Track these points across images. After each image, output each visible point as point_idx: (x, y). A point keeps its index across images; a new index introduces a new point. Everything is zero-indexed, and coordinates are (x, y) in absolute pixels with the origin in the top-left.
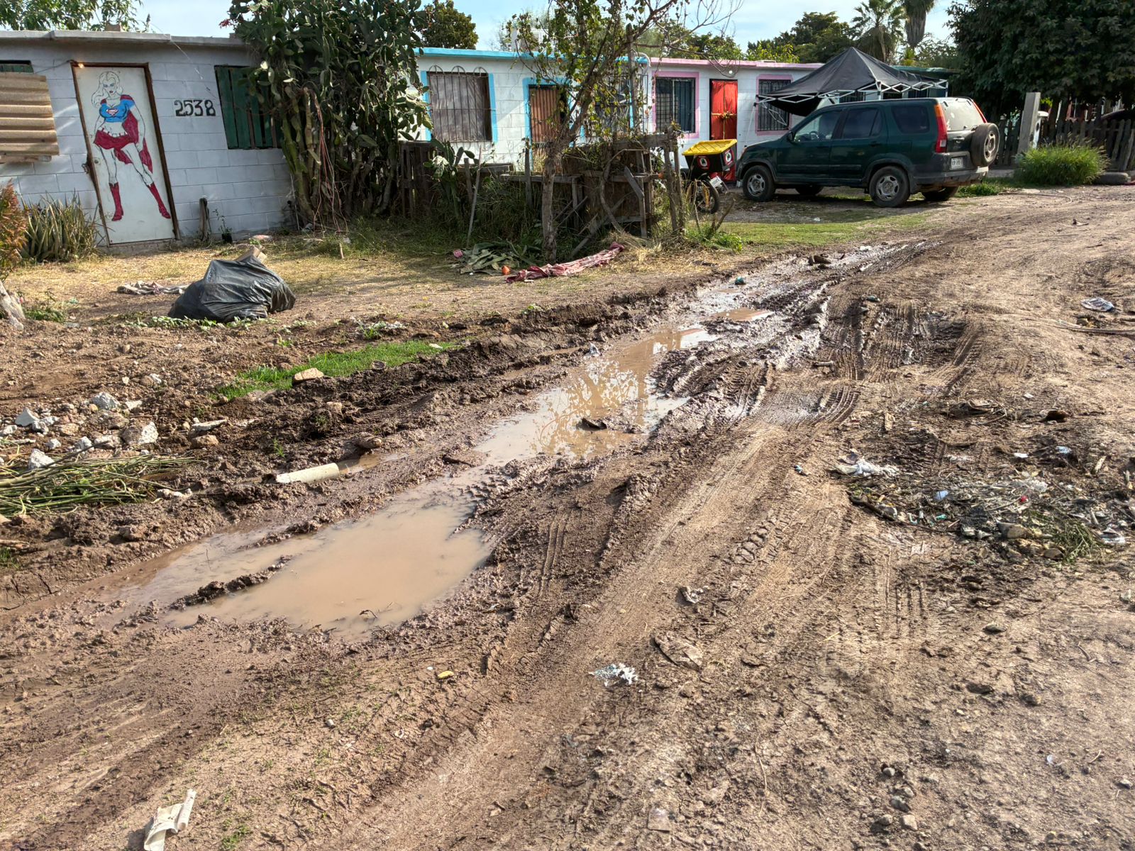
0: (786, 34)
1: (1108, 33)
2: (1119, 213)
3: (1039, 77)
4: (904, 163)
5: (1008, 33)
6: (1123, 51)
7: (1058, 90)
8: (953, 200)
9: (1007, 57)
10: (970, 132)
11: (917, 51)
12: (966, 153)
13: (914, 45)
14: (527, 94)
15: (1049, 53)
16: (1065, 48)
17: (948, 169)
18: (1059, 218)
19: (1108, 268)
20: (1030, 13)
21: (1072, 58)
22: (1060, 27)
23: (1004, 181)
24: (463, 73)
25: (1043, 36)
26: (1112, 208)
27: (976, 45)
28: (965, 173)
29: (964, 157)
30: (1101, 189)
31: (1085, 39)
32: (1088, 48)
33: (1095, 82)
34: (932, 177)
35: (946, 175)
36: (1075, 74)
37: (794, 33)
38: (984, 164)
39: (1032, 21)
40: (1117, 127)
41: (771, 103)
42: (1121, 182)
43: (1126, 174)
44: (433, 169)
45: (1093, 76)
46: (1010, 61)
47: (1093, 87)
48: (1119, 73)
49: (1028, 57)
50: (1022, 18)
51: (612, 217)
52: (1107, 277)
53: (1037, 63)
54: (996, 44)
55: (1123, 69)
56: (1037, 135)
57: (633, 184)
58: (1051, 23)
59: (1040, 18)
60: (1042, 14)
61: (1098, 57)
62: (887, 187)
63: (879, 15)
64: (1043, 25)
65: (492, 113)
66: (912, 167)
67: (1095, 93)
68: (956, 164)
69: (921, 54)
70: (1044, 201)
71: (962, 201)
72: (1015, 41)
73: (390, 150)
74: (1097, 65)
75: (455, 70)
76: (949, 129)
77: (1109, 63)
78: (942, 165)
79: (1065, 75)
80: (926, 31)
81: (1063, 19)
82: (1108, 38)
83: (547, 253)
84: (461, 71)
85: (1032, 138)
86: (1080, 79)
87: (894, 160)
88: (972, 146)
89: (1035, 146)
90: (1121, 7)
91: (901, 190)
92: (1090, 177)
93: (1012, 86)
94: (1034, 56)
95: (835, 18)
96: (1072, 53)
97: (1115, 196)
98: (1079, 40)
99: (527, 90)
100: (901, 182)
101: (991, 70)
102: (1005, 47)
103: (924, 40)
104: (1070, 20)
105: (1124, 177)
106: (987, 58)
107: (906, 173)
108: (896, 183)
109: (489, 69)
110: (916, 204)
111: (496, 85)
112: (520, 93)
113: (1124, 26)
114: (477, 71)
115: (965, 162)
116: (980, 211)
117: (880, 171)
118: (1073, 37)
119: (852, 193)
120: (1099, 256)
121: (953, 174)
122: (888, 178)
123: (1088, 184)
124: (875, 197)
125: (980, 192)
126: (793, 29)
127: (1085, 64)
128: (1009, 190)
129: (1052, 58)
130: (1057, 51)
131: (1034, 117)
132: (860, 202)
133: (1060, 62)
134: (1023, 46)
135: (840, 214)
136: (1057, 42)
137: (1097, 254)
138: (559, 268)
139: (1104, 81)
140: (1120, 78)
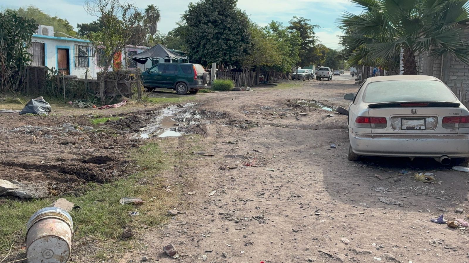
0: (95, 22)
1: (230, 46)
2: (242, 98)
3: (212, 57)
4: (185, 82)
5: (202, 43)
6: (235, 51)
7: (218, 62)
8: (197, 93)
9: (202, 50)
10: (202, 74)
11: (154, 37)
12: (202, 80)
13: (153, 34)
14: (57, 51)
15: (215, 50)
16: (219, 49)
17: (198, 85)
18: (228, 98)
19: (244, 107)
20: (209, 38)
21: (222, 53)
22: (217, 43)
23: (210, 89)
24: (37, 43)
25: (213, 45)
26: (240, 96)
27: (192, 45)
28: (202, 86)
29: (202, 81)
30: (235, 92)
31: (225, 47)
32: (226, 50)
33: (228, 60)
34: (194, 86)
35: (198, 86)
36: (222, 57)
37: (98, 22)
38: (206, 83)
39: (209, 40)
40: (235, 74)
41: (133, 59)
42: (239, 90)
43: (240, 88)
44: (49, 76)
45: (227, 58)
46: (203, 51)
47: (228, 62)
48: (235, 58)
49: (209, 51)
50: (206, 39)
51: (120, 93)
52: (245, 108)
53: (212, 53)
54: (198, 46)
55: (236, 57)
56: (216, 75)
57: (127, 84)
58: (215, 41)
59: (211, 39)
60: (212, 38)
61: (228, 53)
62: (181, 89)
63: (139, 21)
64: (212, 42)
65: (46, 57)
66: (188, 83)
67: (228, 63)
68: (200, 83)
69: (156, 38)
70: (221, 95)
71: (200, 94)
72: (204, 46)
73: (21, 68)
74: (229, 55)
75: (34, 41)
76: (197, 73)
77: (232, 55)
78: (196, 83)
79: (220, 57)
80: (157, 29)
81: (218, 40)
82: (230, 47)
83: (103, 103)
84: (36, 42)
85: (215, 77)
86: (224, 59)
87: (183, 81)
88: (203, 78)
89: (215, 79)
90: (233, 38)
91: (185, 90)
92: (231, 88)
93: (204, 59)
94: (211, 51)
95: (117, 18)
96: (221, 51)
97: (239, 94)
98: (223, 47)
99: (57, 49)
100: (185, 87)
101: (197, 54)
102: (201, 47)
103: (157, 32)
104: (220, 41)
105: (240, 89)
106: (195, 49)
107: (187, 85)
108: (184, 88)
109: (45, 42)
110: (188, 94)
111: (47, 47)
112: (55, 50)
113: (234, 44)
114: (41, 42)
115: (202, 82)
116: (207, 96)
117: (178, 84)
118: (221, 46)
119: (168, 90)
120: (242, 105)
121: (199, 86)
122: (181, 86)
123: (231, 91)
124: (177, 92)
125: (204, 92)
126: (98, 20)
127: (225, 54)
128: (212, 91)
129: (216, 52)
130: (217, 50)
131: (215, 70)
132: (171, 93)
133: (218, 53)
134: (207, 47)
135: (169, 96)
136: (217, 47)
137: (241, 105)
138: (114, 106)
139: (231, 60)
140: (235, 59)
